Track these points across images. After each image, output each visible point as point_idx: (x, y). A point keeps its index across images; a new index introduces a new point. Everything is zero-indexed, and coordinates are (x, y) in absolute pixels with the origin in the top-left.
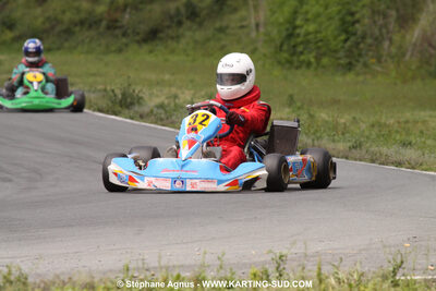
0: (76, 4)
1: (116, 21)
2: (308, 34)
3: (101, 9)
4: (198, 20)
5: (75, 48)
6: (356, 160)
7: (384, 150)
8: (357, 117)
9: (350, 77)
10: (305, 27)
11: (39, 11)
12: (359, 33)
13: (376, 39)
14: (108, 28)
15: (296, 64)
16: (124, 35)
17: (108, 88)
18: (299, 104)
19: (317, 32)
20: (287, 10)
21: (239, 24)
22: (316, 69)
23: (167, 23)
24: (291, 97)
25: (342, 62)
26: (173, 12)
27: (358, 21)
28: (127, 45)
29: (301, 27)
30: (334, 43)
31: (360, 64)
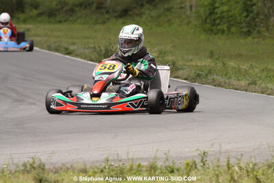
1: (102, 4)
2: (223, 12)
4: (153, 3)
5: (76, 21)
6: (252, 91)
8: (253, 64)
9: (249, 39)
10: (221, 8)
13: (266, 16)
14: (98, 8)
15: (215, 31)
16: (107, 12)
17: (96, 46)
18: (216, 57)
19: (228, 11)
21: (179, 6)
22: (227, 35)
23: (134, 5)
24: (212, 52)
25: (244, 30)
27: (254, 5)
28: (108, 19)
30: (239, 18)
31: (255, 32)
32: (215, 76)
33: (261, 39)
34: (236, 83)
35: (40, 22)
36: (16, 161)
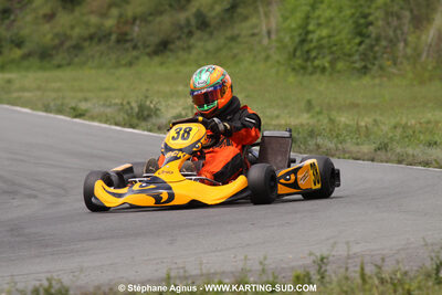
0: (85, 19)
1: (126, 34)
2: (321, 39)
3: (110, 23)
4: (208, 30)
5: (84, 63)
6: (382, 162)
7: (410, 151)
8: (378, 118)
9: (366, 80)
10: (318, 32)
11: (47, 27)
12: (373, 35)
13: (391, 41)
14: (118, 41)
15: (310, 69)
16: (135, 47)
18: (318, 109)
19: (330, 37)
20: (299, 15)
21: (250, 32)
22: (331, 74)
23: (174, 36)
25: (357, 65)
26: (183, 22)
27: (371, 24)
28: (137, 58)
29: (313, 32)
30: (348, 47)
31: (375, 68)
32: (320, 141)
33: (385, 79)
34: (354, 149)
35: (28, 69)
36: (20, 286)
